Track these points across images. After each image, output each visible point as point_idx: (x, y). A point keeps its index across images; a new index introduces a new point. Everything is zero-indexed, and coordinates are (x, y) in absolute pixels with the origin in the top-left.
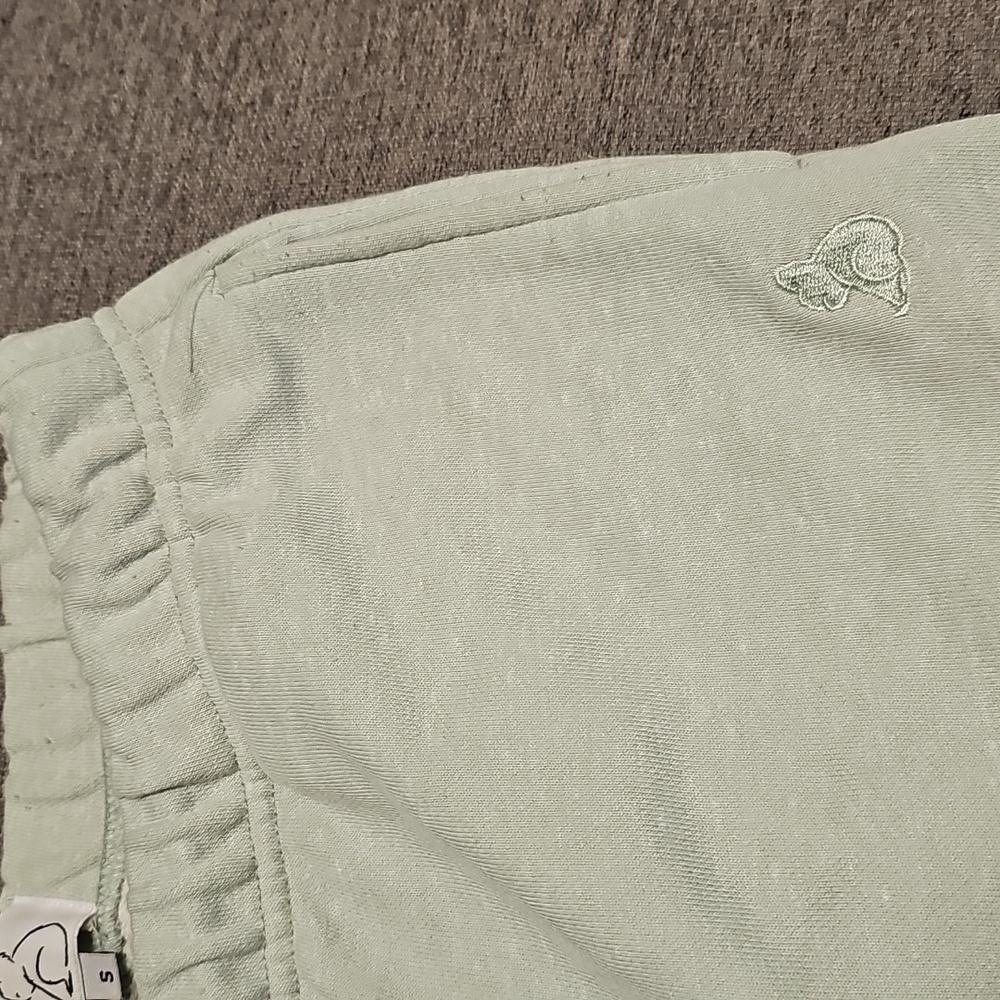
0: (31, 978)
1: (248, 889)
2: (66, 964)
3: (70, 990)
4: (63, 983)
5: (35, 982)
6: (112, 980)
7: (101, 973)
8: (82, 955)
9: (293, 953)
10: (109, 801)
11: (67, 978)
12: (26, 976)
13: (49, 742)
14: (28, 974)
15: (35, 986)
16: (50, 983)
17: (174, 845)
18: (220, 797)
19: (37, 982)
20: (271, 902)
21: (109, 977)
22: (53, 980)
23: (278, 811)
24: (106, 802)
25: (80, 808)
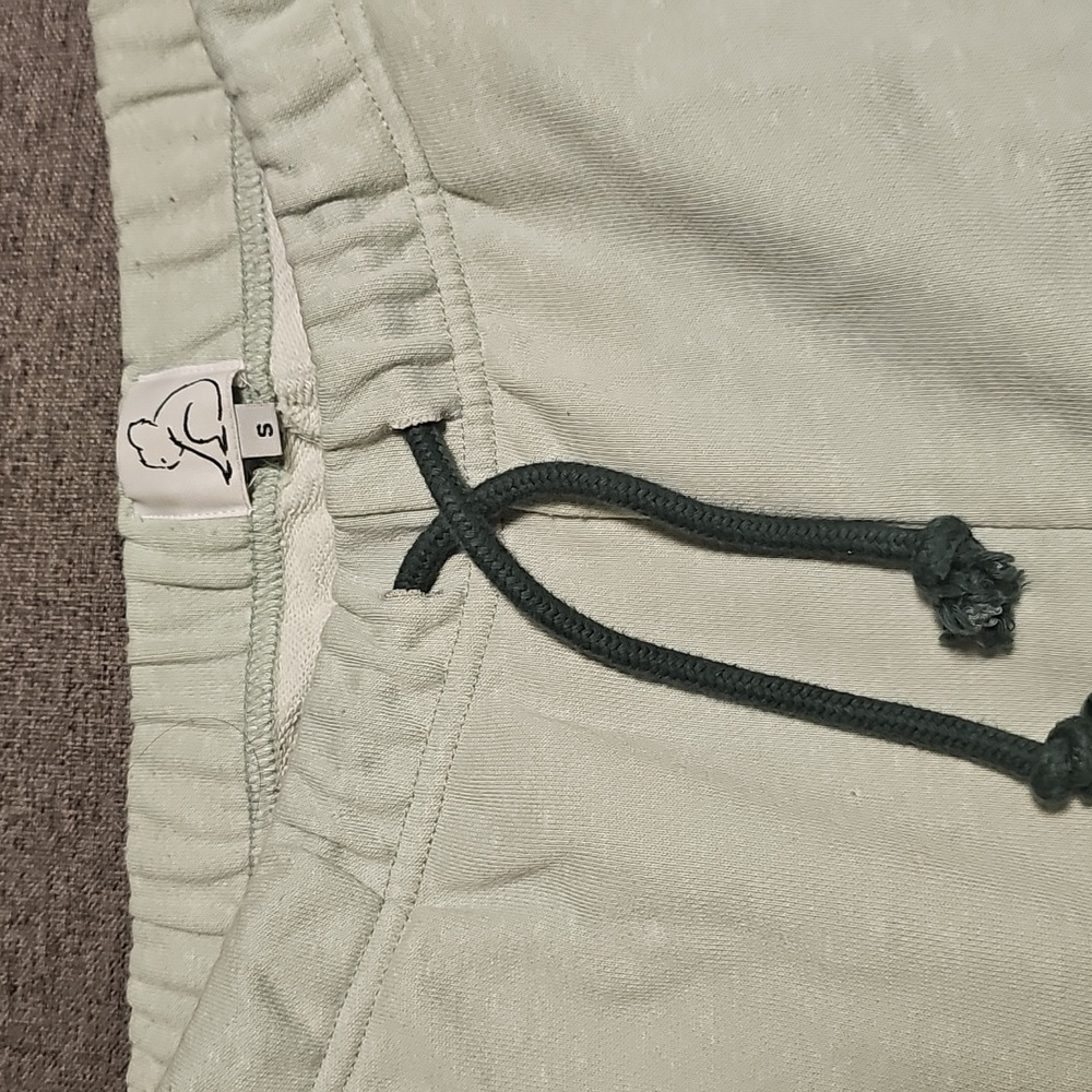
0: (178, 440)
1: (430, 301)
2: (220, 419)
3: (224, 447)
4: (216, 440)
5: (183, 443)
6: (271, 434)
7: (259, 427)
8: (237, 406)
9: (483, 364)
10: (246, 258)
11: (221, 435)
12: (173, 438)
13: (172, 200)
14: (175, 436)
15: (183, 447)
16: (201, 442)
17: (350, 253)
18: (389, 211)
19: (187, 442)
20: (455, 312)
21: (268, 431)
22: (204, 439)
23: (453, 224)
24: (242, 261)
25: (212, 269)
